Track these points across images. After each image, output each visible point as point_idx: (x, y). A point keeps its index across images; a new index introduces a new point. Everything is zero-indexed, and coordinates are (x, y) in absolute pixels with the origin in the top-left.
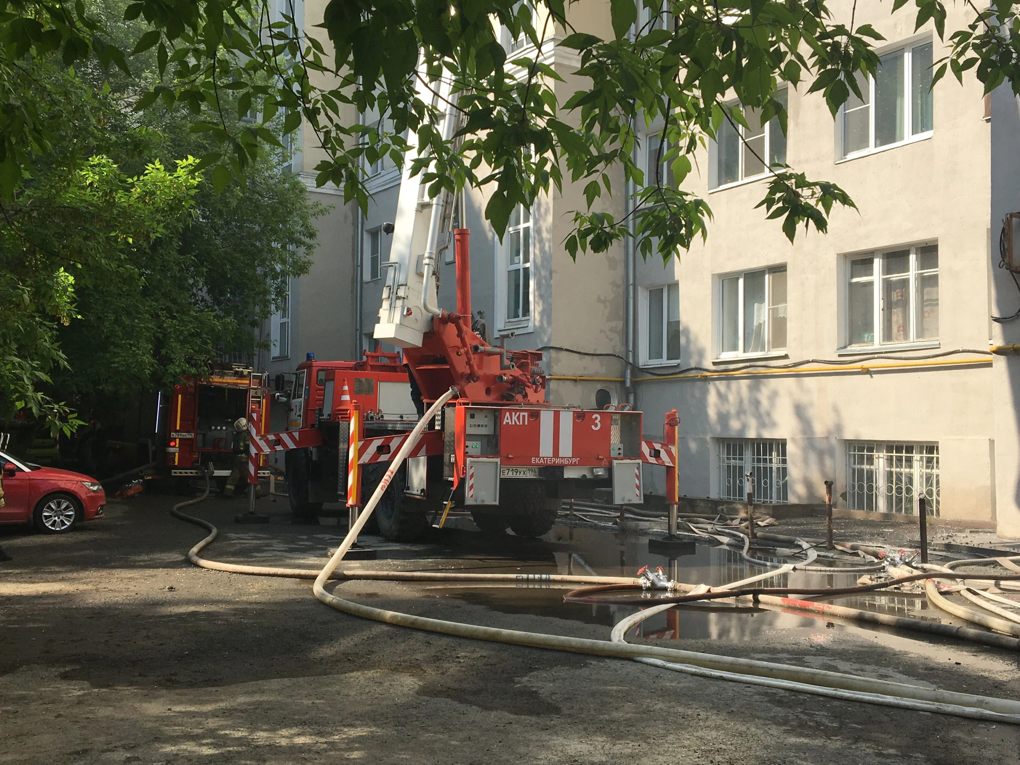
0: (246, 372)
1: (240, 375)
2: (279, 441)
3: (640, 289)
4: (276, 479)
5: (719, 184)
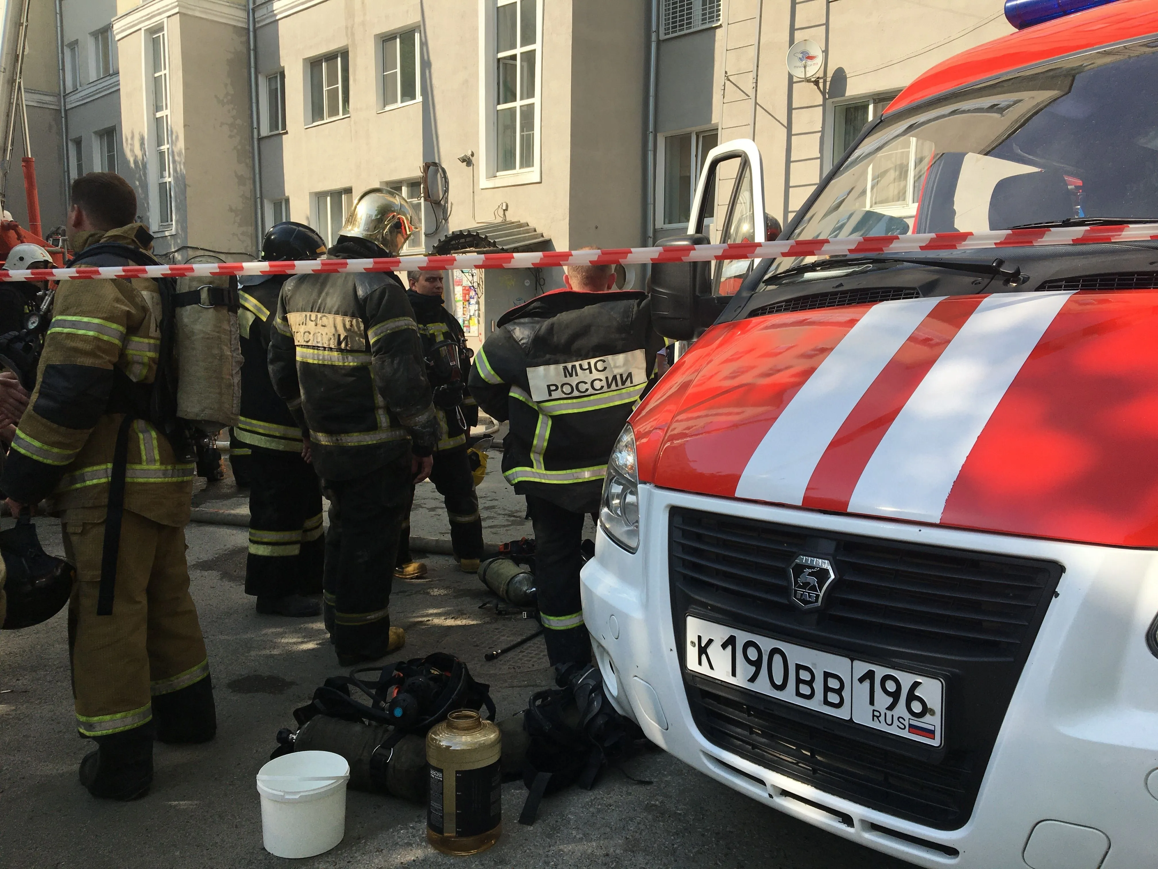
3: (266, 201)
5: (313, 122)
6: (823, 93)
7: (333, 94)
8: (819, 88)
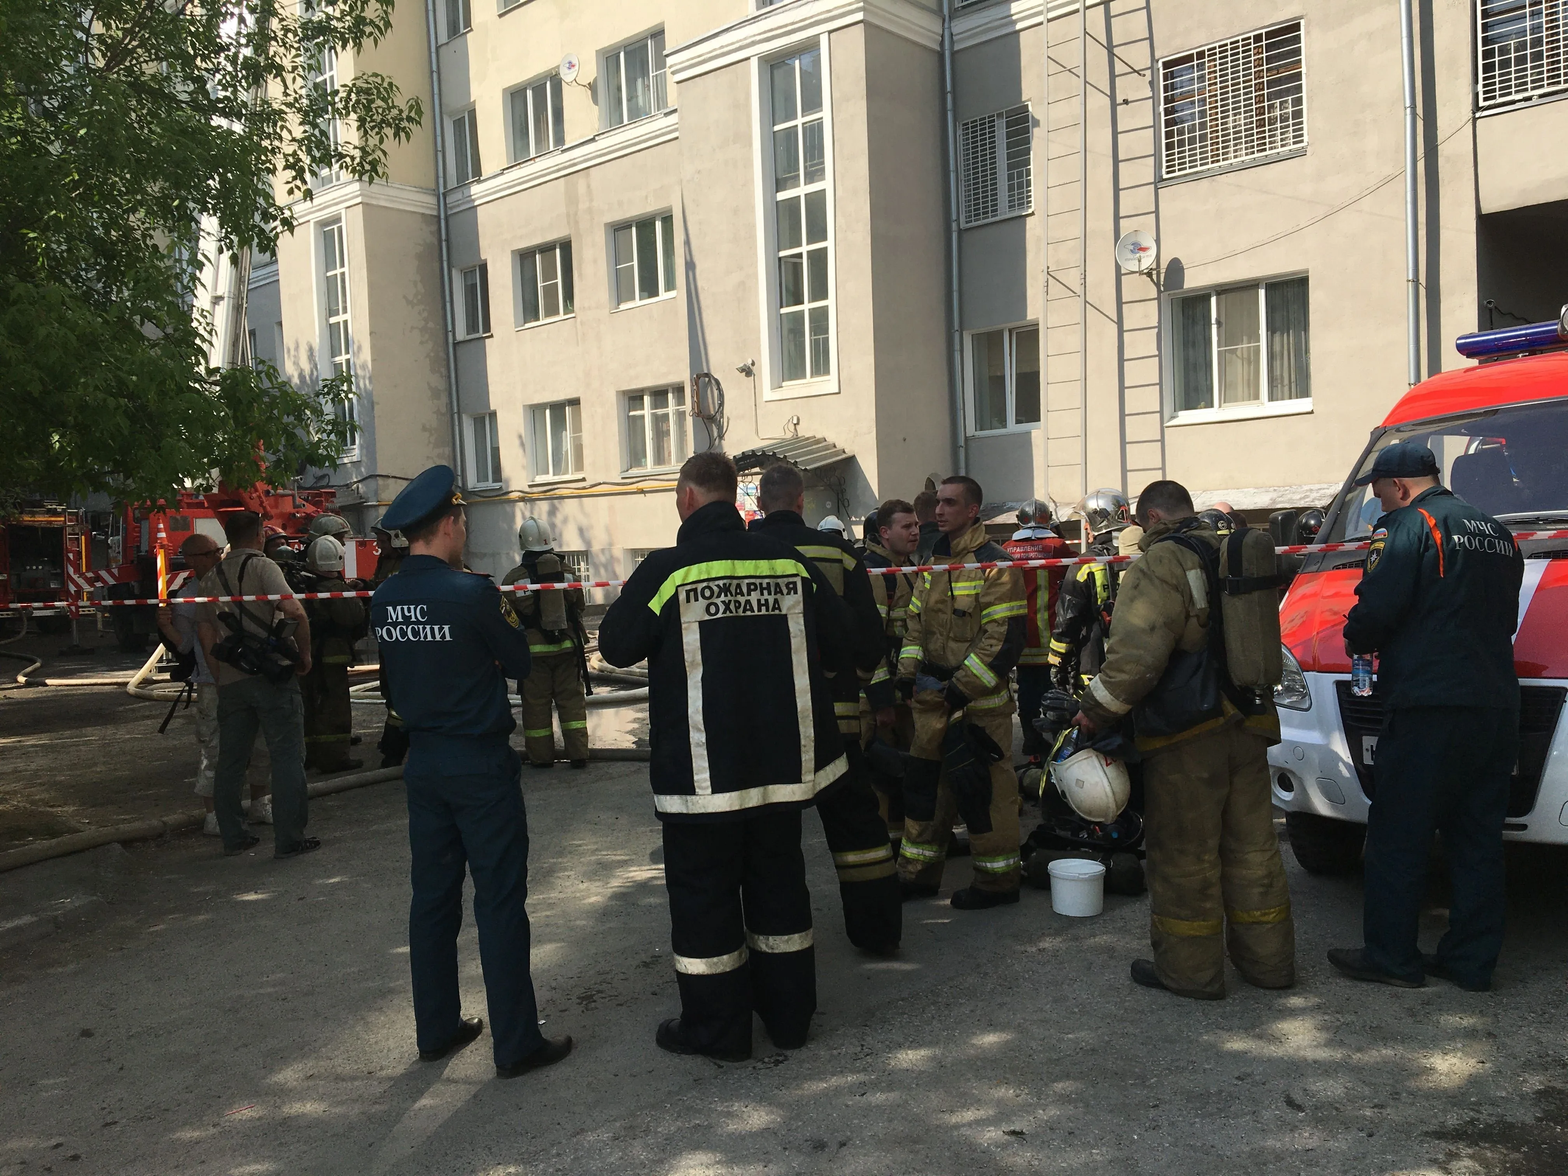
0: (59, 509)
1: (54, 513)
2: (99, 578)
3: (464, 417)
4: (103, 617)
5: (525, 323)
6: (1157, 285)
7: (551, 291)
8: (1152, 280)
